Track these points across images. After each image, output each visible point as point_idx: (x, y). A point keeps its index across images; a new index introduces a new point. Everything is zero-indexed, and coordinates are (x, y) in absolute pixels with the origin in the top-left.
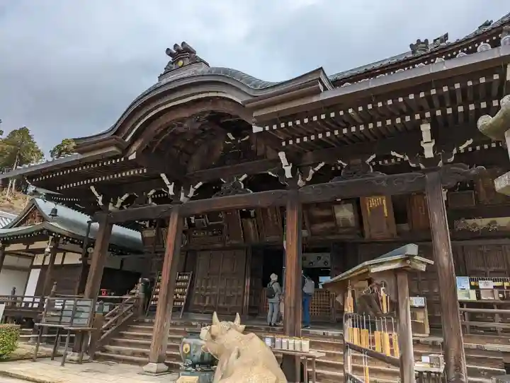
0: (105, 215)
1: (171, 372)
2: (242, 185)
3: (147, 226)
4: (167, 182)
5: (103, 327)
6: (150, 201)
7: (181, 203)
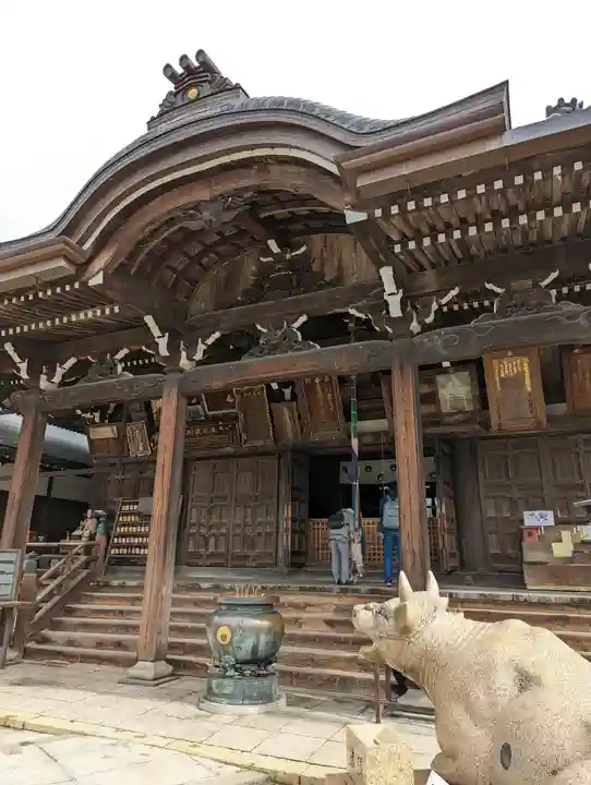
0: (32, 398)
1: (178, 677)
2: (299, 334)
3: (97, 420)
4: (156, 331)
5: (39, 598)
6: (120, 368)
7: (182, 371)
